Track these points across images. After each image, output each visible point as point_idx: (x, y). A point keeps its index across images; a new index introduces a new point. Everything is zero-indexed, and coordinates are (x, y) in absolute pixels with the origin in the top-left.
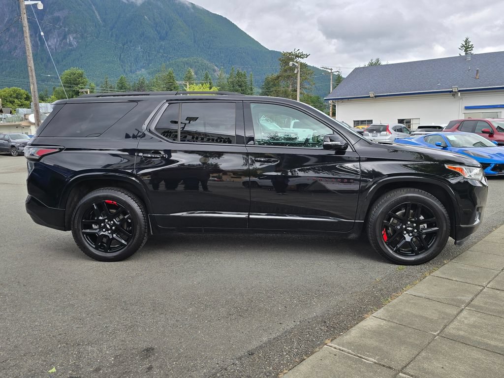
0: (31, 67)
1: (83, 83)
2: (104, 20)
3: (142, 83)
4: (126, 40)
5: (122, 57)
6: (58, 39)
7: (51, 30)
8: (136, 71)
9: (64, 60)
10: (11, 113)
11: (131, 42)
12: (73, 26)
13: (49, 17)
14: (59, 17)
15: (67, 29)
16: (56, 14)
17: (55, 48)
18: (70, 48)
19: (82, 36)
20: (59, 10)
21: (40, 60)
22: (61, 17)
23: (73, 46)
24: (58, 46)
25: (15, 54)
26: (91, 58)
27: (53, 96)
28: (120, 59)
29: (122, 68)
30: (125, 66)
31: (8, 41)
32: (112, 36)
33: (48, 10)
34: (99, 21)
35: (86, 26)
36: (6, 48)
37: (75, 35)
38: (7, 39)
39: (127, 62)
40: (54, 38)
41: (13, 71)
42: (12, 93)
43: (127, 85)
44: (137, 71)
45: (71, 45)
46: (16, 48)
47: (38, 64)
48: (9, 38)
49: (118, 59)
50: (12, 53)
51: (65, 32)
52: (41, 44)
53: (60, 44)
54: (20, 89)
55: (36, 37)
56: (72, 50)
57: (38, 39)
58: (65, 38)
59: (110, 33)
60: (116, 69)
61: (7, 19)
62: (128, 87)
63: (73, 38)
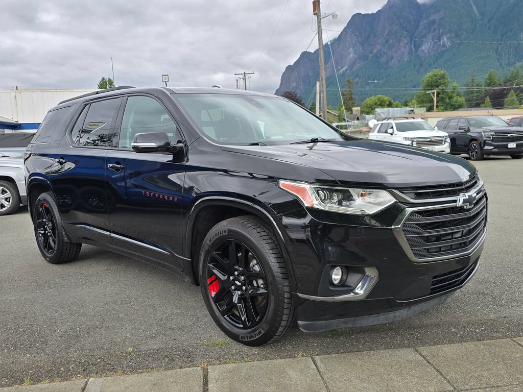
0: (322, 76)
1: (444, 84)
2: (482, 13)
3: (516, 75)
4: (505, 29)
5: (499, 49)
6: (432, 43)
7: (426, 34)
8: (515, 63)
9: (436, 63)
10: (358, 119)
11: (511, 31)
12: (448, 26)
13: (425, 21)
14: (434, 20)
15: (441, 31)
16: (432, 18)
17: (429, 51)
18: (443, 49)
19: (457, 35)
20: (435, 13)
21: (413, 66)
22: (437, 20)
23: (446, 46)
24: (431, 49)
25: (392, 64)
26: (465, 56)
27: (414, 100)
28: (496, 53)
29: (499, 61)
30: (502, 60)
31: (386, 52)
32: (489, 28)
33: (424, 15)
34: (477, 15)
35: (461, 23)
36: (384, 59)
37: (449, 35)
38: (386, 51)
39: (505, 54)
40: (428, 42)
41: (389, 79)
42: (377, 101)
43: (496, 80)
44: (517, 62)
45: (444, 46)
46: (392, 58)
47: (411, 70)
48: (387, 49)
49: (494, 53)
50: (389, 63)
51: (439, 34)
52: (415, 50)
53: (433, 47)
54: (384, 96)
55: (411, 44)
56: (444, 51)
57: (413, 45)
58: (439, 39)
59: (488, 26)
60: (491, 64)
61: (387, 32)
62: (498, 82)
63: (447, 39)
